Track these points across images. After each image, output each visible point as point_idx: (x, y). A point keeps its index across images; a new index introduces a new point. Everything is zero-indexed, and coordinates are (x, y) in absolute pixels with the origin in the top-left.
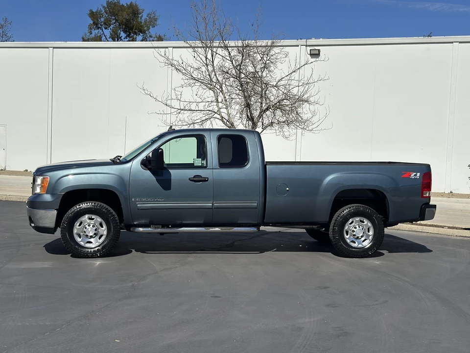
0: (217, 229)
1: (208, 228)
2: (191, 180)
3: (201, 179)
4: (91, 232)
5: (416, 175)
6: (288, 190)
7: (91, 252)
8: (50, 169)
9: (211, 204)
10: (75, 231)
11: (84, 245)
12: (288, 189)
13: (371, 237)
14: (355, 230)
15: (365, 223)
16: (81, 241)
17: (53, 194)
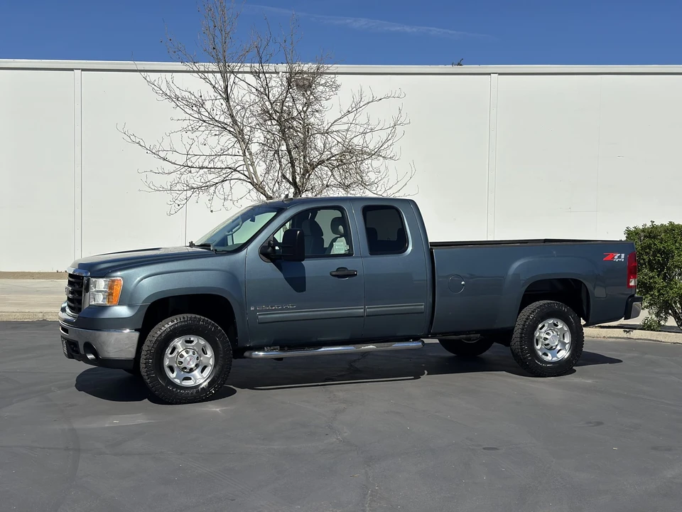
0: (371, 347)
1: (359, 345)
2: (333, 275)
3: (345, 273)
4: (191, 362)
5: (619, 257)
6: (463, 285)
7: (192, 393)
8: (125, 264)
9: (363, 310)
10: (167, 362)
11: (181, 383)
12: (463, 283)
13: (567, 346)
14: (547, 336)
15: (560, 327)
16: (175, 378)
17: (130, 306)
